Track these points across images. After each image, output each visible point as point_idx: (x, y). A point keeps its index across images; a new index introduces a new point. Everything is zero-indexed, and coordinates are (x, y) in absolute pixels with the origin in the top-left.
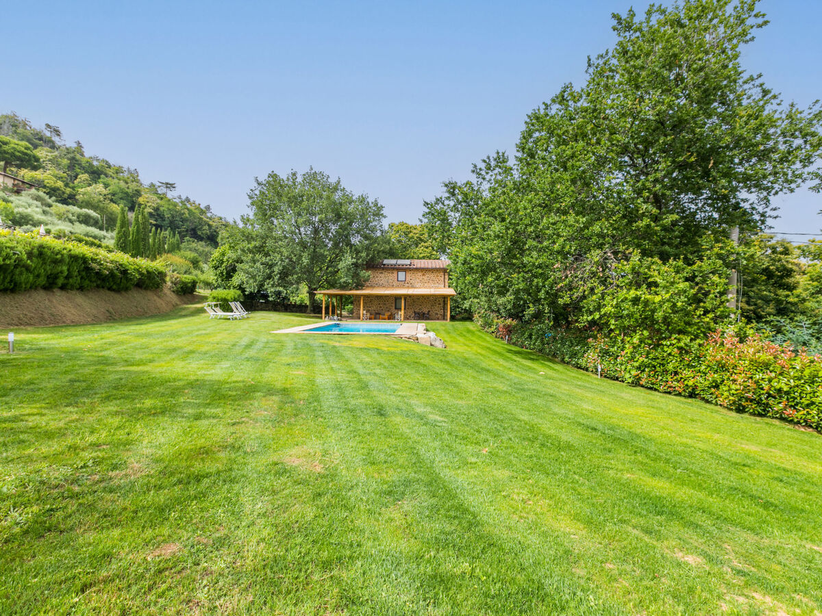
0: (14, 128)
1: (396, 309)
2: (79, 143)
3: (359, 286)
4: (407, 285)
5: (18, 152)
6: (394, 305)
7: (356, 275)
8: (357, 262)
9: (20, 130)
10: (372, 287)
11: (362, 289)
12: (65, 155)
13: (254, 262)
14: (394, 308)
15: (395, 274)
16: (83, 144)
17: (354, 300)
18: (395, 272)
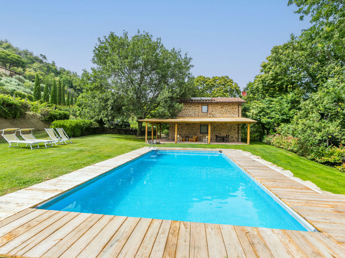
0: (26, 56)
1: (200, 133)
2: (53, 62)
3: (173, 116)
4: (209, 115)
5: (14, 59)
6: (199, 130)
7: (171, 107)
8: (172, 96)
9: (28, 56)
10: (183, 117)
11: (176, 118)
12: (45, 65)
13: (94, 97)
14: (199, 132)
15: (200, 107)
16: (55, 62)
17: (170, 127)
18: (200, 106)
